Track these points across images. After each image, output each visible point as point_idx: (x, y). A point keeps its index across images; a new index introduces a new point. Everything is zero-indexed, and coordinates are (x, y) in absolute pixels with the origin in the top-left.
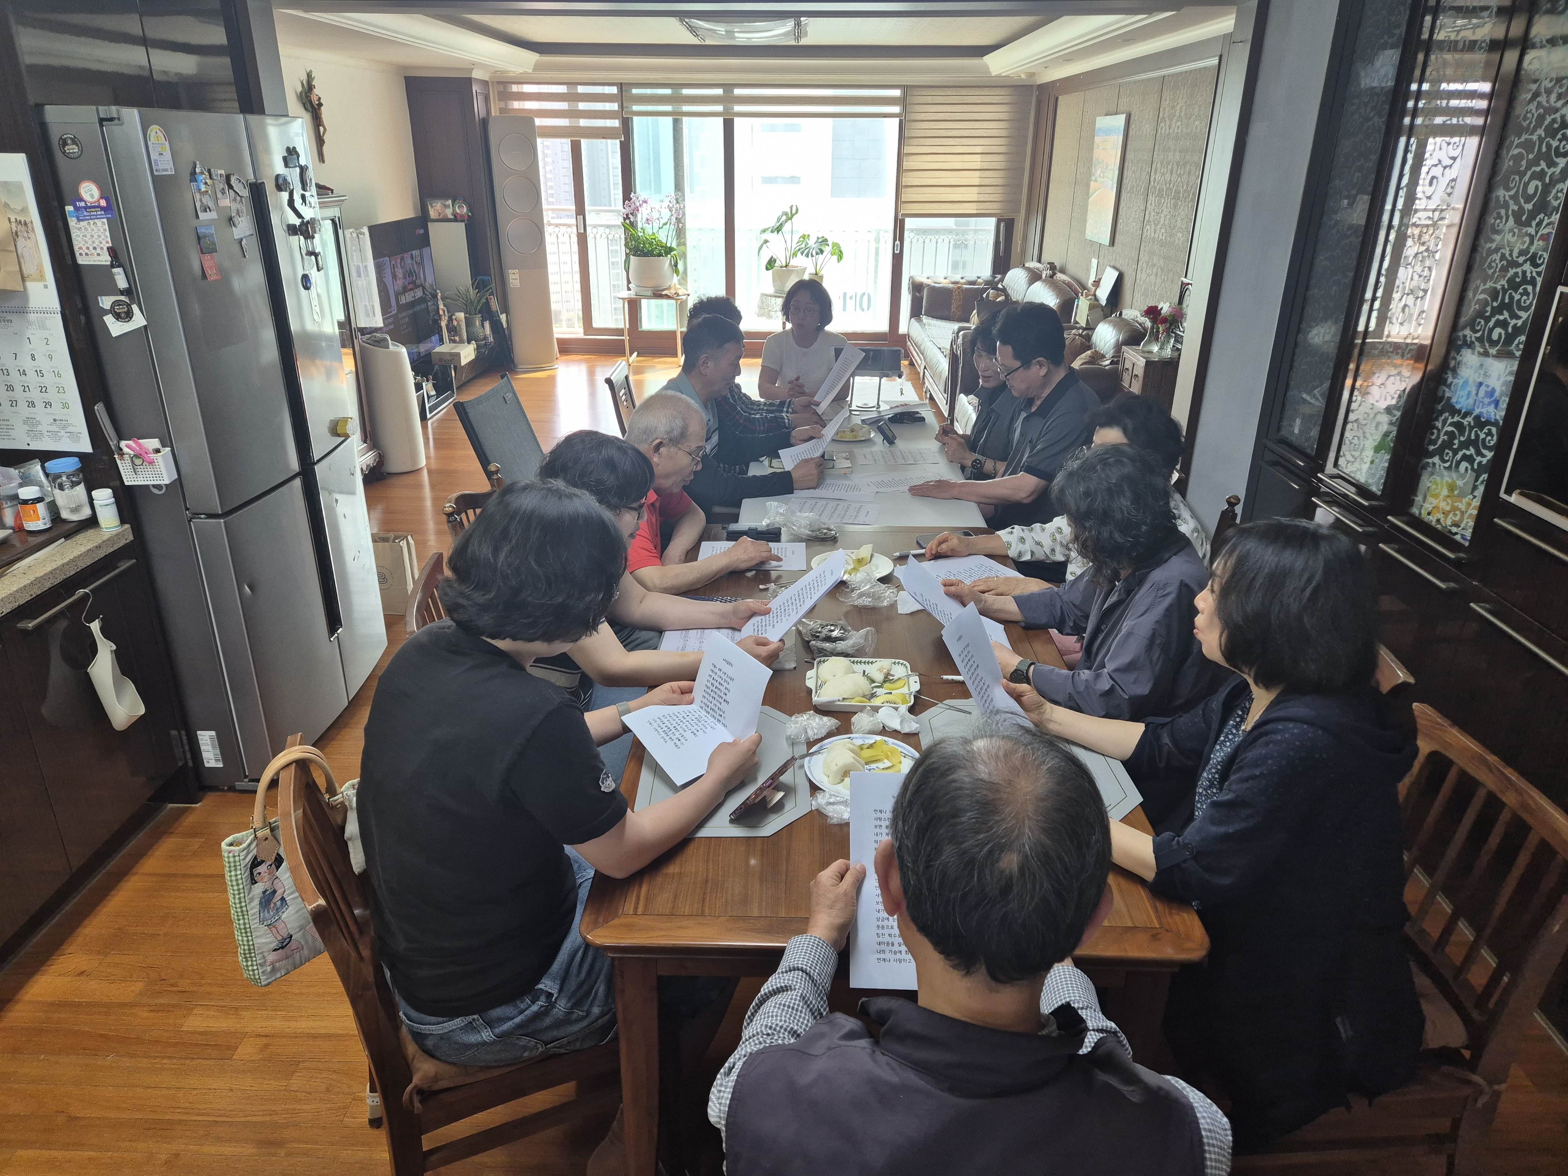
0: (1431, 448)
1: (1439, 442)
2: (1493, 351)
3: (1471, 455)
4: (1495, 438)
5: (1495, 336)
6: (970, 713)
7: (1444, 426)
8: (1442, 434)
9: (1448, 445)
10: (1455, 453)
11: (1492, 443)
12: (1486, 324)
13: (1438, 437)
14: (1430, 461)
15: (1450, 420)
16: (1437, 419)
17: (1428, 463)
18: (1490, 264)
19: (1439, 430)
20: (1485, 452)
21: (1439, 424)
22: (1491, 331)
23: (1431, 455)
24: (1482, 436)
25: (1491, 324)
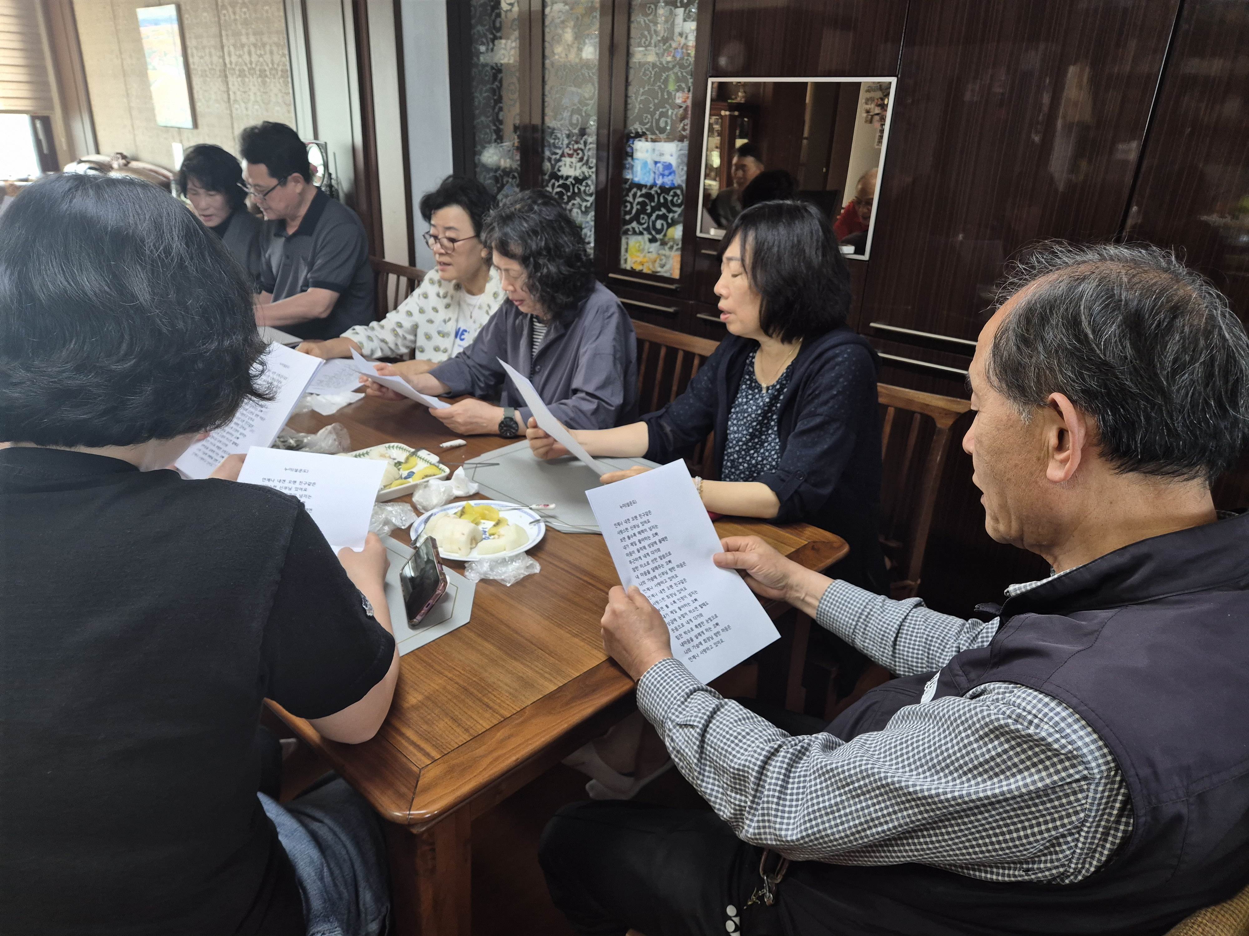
0: (628, 217)
1: (634, 211)
2: (663, 136)
3: (664, 214)
4: (681, 197)
5: (662, 125)
6: (498, 464)
7: (634, 200)
8: (634, 205)
9: (642, 210)
10: (650, 216)
11: (679, 201)
12: (652, 117)
13: (632, 208)
14: (629, 227)
15: (639, 193)
16: (627, 195)
17: (628, 230)
18: (644, 73)
19: (631, 204)
20: (675, 209)
21: (630, 199)
22: (658, 121)
23: (630, 222)
24: (670, 198)
25: (657, 116)
